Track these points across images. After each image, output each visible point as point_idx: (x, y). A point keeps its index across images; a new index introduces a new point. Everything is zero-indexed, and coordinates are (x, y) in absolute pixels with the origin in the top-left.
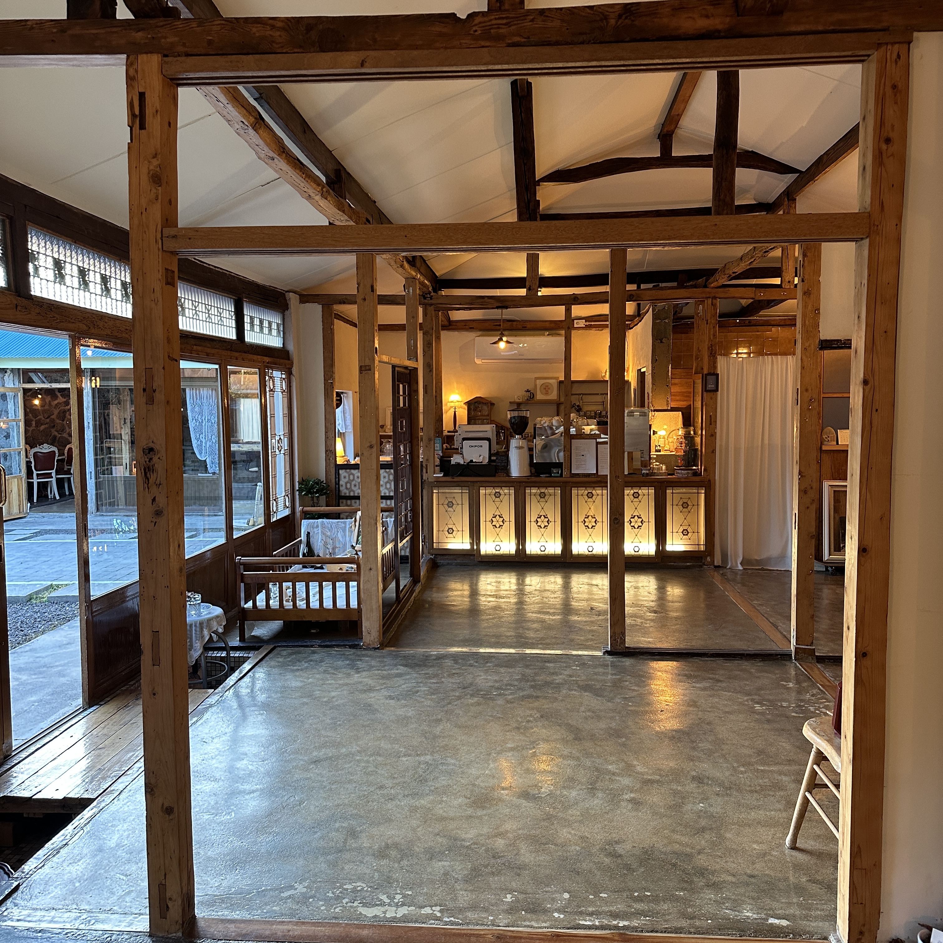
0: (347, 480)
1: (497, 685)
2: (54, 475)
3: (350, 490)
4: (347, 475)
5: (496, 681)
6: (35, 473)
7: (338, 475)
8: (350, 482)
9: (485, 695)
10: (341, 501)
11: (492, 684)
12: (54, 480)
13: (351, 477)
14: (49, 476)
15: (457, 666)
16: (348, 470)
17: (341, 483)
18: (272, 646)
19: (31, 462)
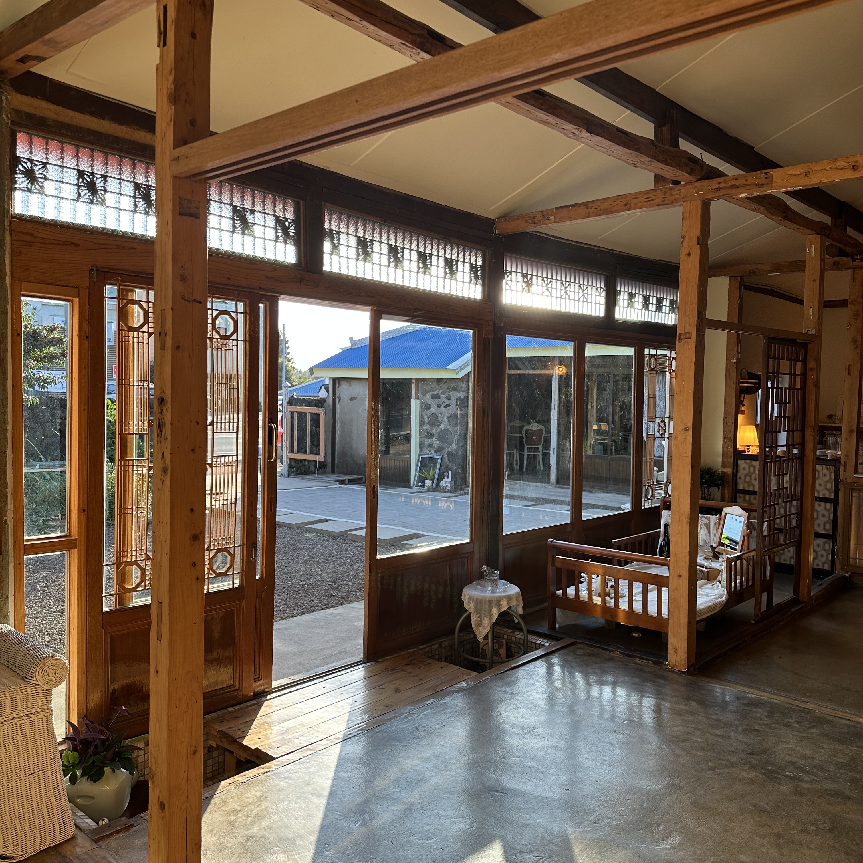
0: (746, 472)
1: (801, 762)
2: (540, 449)
3: (750, 484)
4: (746, 466)
5: (804, 757)
6: (526, 446)
7: (735, 466)
8: (749, 474)
9: (772, 771)
10: (738, 494)
11: (794, 760)
12: (540, 453)
13: (752, 469)
14: (536, 450)
15: (767, 721)
16: (748, 461)
17: (739, 475)
18: (572, 641)
19: (523, 437)
